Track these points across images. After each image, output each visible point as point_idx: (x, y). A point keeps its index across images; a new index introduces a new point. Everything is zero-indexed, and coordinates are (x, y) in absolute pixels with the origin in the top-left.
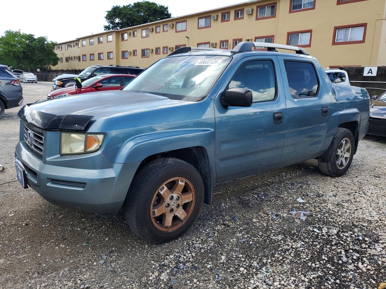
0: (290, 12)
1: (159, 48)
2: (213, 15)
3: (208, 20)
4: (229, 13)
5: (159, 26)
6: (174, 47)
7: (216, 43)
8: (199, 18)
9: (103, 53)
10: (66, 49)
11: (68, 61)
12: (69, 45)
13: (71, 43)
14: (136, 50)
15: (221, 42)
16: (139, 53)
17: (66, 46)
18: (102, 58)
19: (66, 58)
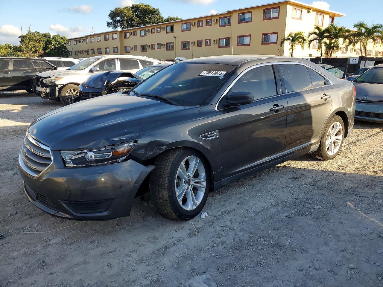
0: (239, 23)
1: (154, 45)
2: (192, 22)
3: (189, 25)
4: (202, 21)
5: (154, 28)
6: (165, 44)
7: (194, 42)
8: (183, 24)
9: (109, 48)
10: (75, 43)
11: (77, 54)
12: (78, 41)
13: (80, 39)
14: (136, 46)
15: (198, 41)
16: (139, 48)
17: (75, 41)
18: (108, 52)
19: (75, 52)
